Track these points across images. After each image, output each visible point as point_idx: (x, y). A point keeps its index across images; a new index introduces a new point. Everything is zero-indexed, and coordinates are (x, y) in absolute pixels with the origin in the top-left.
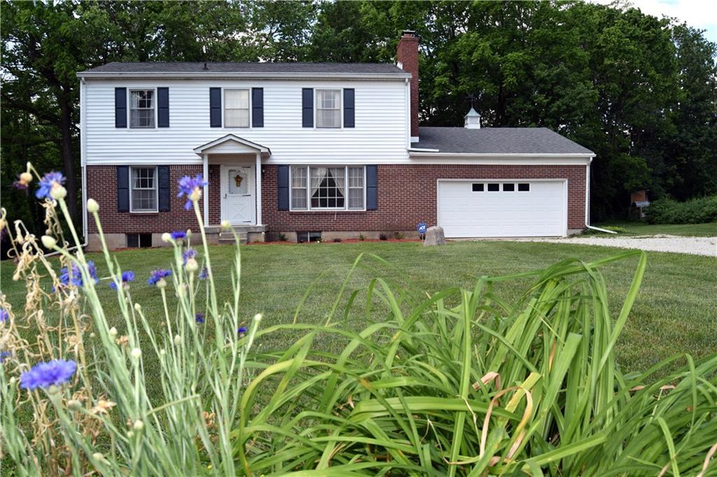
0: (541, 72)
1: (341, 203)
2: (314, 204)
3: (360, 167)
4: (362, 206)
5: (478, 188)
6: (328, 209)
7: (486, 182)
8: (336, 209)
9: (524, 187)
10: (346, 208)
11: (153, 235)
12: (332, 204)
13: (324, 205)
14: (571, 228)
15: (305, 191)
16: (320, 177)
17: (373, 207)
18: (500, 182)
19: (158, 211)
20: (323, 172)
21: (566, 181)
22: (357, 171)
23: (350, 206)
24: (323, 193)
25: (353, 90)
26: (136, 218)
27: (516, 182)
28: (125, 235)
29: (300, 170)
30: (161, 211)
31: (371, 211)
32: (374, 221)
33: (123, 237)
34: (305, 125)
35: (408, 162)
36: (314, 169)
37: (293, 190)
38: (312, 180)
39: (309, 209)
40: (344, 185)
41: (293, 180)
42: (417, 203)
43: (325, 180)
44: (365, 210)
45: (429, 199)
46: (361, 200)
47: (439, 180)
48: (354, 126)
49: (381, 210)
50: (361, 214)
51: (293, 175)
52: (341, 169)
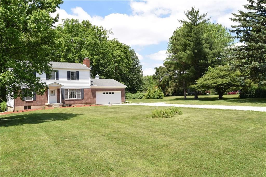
1: (75, 97)
2: (70, 98)
3: (80, 89)
4: (80, 98)
5: (104, 93)
6: (73, 99)
7: (105, 92)
8: (74, 99)
9: (113, 93)
10: (77, 99)
11: (31, 106)
14: (122, 102)
15: (68, 95)
16: (71, 91)
17: (83, 98)
18: (108, 92)
19: (32, 100)
20: (71, 90)
21: (121, 92)
22: (79, 90)
23: (78, 98)
24: (72, 95)
25: (78, 72)
26: (27, 102)
27: (111, 92)
28: (24, 107)
29: (67, 90)
30: (33, 100)
31: (82, 99)
32: (83, 101)
33: (23, 107)
34: (68, 80)
35: (90, 88)
36: (70, 89)
37: (65, 95)
38: (69, 92)
39: (69, 99)
40: (76, 93)
41: (65, 92)
42: (92, 97)
43: (72, 92)
44: (81, 99)
45: (94, 96)
46: (80, 97)
47: (96, 92)
48: (78, 80)
49: (84, 99)
50: (80, 100)
51: (65, 91)
52: (76, 89)
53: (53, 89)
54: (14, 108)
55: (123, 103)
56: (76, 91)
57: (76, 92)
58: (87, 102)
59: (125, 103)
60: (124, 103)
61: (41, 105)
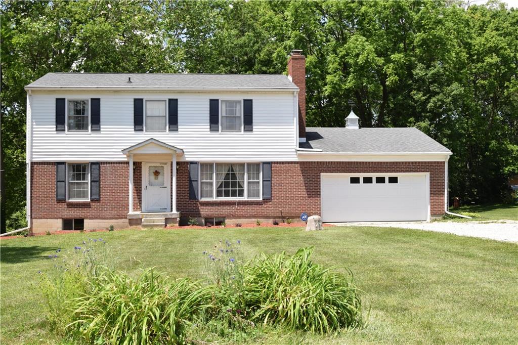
0: (419, 71)
1: (241, 193)
2: (219, 194)
3: (257, 165)
4: (258, 196)
5: (355, 180)
6: (230, 199)
7: (361, 176)
8: (237, 199)
9: (393, 180)
10: (245, 198)
11: (85, 221)
12: (234, 194)
13: (227, 194)
14: (433, 214)
15: (211, 184)
16: (224, 172)
17: (269, 197)
18: (374, 176)
19: (89, 200)
20: (227, 168)
21: (428, 174)
22: (254, 167)
23: (249, 196)
24: (227, 185)
25: (251, 101)
26: (71, 206)
27: (387, 175)
28: (61, 220)
29: (207, 167)
30: (92, 200)
31: (266, 200)
32: (269, 208)
33: (60, 222)
34: (212, 130)
35: (296, 159)
36: (219, 165)
37: (202, 183)
38: (217, 175)
39: (215, 199)
40: (243, 179)
41: (202, 174)
42: (304, 194)
43: (228, 174)
44: (261, 199)
45: (314, 190)
46: (259, 191)
47: (322, 174)
48: (252, 131)
49: (274, 200)
50: (258, 203)
51: (202, 171)
52: (242, 165)
53: (158, 165)
54: (32, 223)
55: (437, 218)
56: (244, 170)
57: (243, 174)
58: (286, 210)
59: (444, 218)
60: (441, 218)
61: (116, 218)
